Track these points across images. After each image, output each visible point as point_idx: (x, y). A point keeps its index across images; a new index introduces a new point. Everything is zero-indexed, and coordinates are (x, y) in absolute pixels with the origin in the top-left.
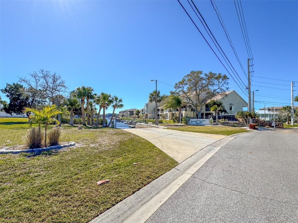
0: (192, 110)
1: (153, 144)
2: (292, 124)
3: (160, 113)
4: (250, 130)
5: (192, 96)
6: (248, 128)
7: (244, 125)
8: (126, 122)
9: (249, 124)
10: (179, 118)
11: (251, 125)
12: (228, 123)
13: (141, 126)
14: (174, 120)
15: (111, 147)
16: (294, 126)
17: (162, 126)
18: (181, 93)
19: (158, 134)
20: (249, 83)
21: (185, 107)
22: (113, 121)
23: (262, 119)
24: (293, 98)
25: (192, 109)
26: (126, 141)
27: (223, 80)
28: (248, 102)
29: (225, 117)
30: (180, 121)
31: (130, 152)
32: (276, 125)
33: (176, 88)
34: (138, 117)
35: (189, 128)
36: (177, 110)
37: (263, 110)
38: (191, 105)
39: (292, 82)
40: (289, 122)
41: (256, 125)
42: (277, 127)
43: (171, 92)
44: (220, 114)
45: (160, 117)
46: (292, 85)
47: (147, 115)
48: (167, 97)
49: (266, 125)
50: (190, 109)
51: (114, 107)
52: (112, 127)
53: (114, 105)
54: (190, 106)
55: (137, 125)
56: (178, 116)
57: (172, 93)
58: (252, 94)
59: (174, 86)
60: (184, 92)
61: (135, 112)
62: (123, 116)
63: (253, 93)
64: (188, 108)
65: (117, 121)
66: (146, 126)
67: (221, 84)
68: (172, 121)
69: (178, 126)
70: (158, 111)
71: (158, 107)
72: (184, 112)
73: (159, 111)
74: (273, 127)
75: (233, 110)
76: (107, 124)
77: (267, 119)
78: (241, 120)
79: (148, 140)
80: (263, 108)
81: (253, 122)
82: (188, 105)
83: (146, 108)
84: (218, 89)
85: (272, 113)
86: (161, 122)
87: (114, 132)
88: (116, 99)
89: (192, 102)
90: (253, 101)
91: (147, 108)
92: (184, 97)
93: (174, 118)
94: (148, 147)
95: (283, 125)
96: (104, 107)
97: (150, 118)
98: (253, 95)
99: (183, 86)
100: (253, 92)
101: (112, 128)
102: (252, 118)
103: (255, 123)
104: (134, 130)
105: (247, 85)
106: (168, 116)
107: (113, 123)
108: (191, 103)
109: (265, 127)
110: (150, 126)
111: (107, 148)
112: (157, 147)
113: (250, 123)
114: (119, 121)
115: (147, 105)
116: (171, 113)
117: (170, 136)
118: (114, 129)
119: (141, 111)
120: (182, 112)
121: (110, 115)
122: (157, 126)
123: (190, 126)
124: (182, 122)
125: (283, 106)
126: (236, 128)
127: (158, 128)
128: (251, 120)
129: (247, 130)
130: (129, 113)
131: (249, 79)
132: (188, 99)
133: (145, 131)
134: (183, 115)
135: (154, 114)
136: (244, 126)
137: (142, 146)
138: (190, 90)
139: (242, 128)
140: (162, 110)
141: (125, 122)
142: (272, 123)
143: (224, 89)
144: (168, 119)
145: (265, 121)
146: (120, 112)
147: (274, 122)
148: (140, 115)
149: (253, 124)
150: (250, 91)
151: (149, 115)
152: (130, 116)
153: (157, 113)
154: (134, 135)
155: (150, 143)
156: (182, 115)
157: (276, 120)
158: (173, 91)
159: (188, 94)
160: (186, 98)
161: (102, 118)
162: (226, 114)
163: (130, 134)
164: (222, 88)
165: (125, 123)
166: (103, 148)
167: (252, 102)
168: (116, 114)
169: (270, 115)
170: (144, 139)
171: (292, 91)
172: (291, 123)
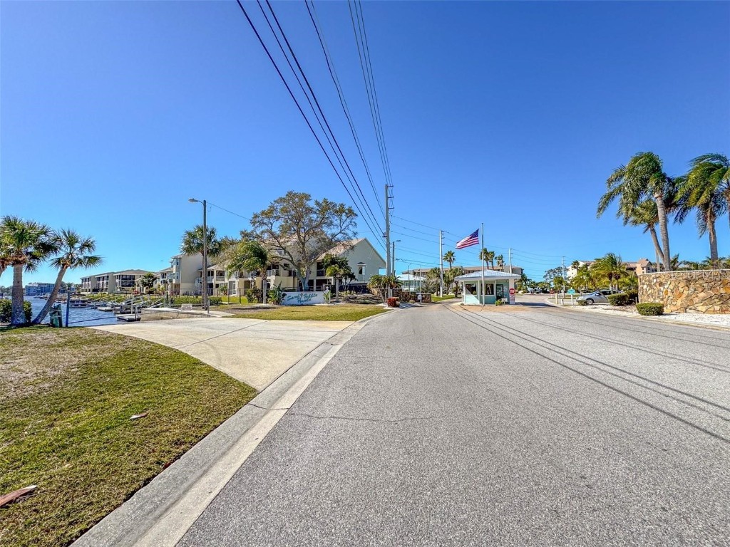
0: (290, 275)
1: (195, 356)
2: (441, 296)
3: (214, 281)
4: (389, 308)
5: (289, 243)
6: (385, 306)
7: (380, 300)
8: (107, 308)
9: (387, 298)
10: (262, 291)
11: (390, 299)
12: (356, 297)
13: (158, 315)
14: (249, 296)
15: (47, 385)
16: (444, 298)
17: (219, 310)
18: (266, 236)
19: (208, 330)
20: (388, 226)
21: (275, 267)
22: (59, 306)
23: (405, 289)
24: (442, 255)
25: (290, 272)
26: (106, 359)
27: (348, 217)
28: (386, 260)
29: (351, 288)
30: (265, 297)
31: (120, 388)
32: (423, 299)
33: (254, 223)
34: (151, 293)
35: (283, 312)
36: (258, 274)
37: (406, 273)
38: (287, 262)
39: (440, 231)
40: (437, 293)
41: (397, 300)
43: (242, 233)
44: (344, 280)
45: (215, 291)
46: (440, 236)
47: (177, 286)
48: (232, 243)
49: (410, 299)
50: (287, 272)
51: (63, 264)
52: (52, 325)
53: (59, 259)
54: (285, 265)
55: (147, 312)
56: (259, 286)
57: (245, 234)
58: (391, 246)
59: (251, 219)
60: (272, 234)
61: (138, 280)
62: (95, 290)
64: (281, 270)
65: (72, 304)
66: (175, 315)
67: (345, 225)
68: (245, 298)
69: (260, 310)
70: (209, 275)
71: (210, 266)
72: (272, 278)
73: (212, 275)
74: (419, 301)
75: (363, 274)
76: (28, 314)
77: (412, 289)
78: (375, 291)
79: (180, 350)
80: (406, 271)
81: (393, 295)
82: (282, 263)
83: (175, 267)
84: (340, 232)
85: (418, 279)
86: (217, 303)
87: (61, 340)
88: (72, 241)
89: (291, 256)
90: (393, 258)
91: (178, 269)
92: (273, 245)
93: (249, 291)
94: (179, 368)
95: (431, 298)
96: (16, 263)
97: (186, 294)
98: (394, 248)
99: (271, 221)
100: (394, 243)
101: (54, 326)
102: (392, 287)
104: (135, 328)
105: (385, 231)
106: (236, 286)
107: (56, 311)
108: (287, 259)
109: (408, 301)
110: (187, 313)
111: (29, 391)
112: (204, 364)
113: (389, 297)
114: (83, 304)
115: (178, 261)
116: (243, 280)
117: (240, 333)
118: (61, 331)
119: (160, 275)
120: (268, 278)
121: (41, 289)
122: (206, 312)
123: (285, 308)
124: (269, 299)
125: (430, 268)
126: (369, 305)
127: (209, 316)
128: (390, 291)
129: (384, 308)
130: (117, 281)
131: (387, 220)
132: (283, 251)
133: (170, 327)
134: (272, 286)
135: (197, 284)
136: (381, 303)
137: (160, 367)
138: (286, 232)
139: (378, 305)
140: (221, 274)
141: (105, 306)
143: (350, 234)
144: (237, 295)
145: (408, 293)
146: (84, 280)
148: (155, 286)
149: (394, 298)
150: (388, 241)
151: (184, 287)
152: (121, 289)
153: (206, 280)
154: (137, 340)
155: (186, 355)
156: (269, 285)
157: (423, 289)
158: (249, 231)
159: (282, 240)
160: (277, 248)
161: (10, 297)
162: (354, 282)
163: (123, 338)
164: (347, 231)
165: (104, 308)
166: (10, 394)
167: (391, 259)
168: (70, 285)
169: (415, 281)
170: (166, 348)
171: (441, 244)
172: (440, 293)
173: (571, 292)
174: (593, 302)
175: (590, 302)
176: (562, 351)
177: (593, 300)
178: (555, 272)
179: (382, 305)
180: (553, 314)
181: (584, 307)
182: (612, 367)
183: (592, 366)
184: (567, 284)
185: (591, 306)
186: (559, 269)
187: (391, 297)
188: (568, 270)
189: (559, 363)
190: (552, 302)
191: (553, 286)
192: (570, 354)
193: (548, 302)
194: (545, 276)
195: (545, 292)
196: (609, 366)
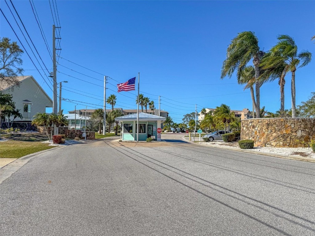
2: (104, 134)
4: (55, 145)
6: (52, 144)
7: (45, 137)
9: (53, 134)
11: (55, 137)
12: (20, 135)
16: (106, 136)
20: (55, 67)
23: (71, 127)
24: (105, 98)
27: (12, 53)
28: (53, 99)
29: (15, 125)
32: (87, 136)
37: (73, 113)
39: (105, 77)
40: (100, 131)
41: (63, 137)
42: (88, 138)
44: (7, 118)
46: (105, 81)
49: (76, 136)
63: (61, 85)
67: (9, 60)
74: (84, 138)
75: (29, 111)
77: (78, 127)
78: (41, 129)
80: (73, 110)
81: (59, 133)
84: (4, 68)
85: (83, 118)
90: (60, 98)
95: (94, 135)
98: (61, 88)
100: (61, 83)
102: (58, 125)
103: (61, 134)
105: (52, 71)
109: (74, 139)
113: (55, 134)
125: (95, 109)
126: (34, 143)
128: (56, 129)
129: (50, 145)
131: (54, 61)
136: (46, 140)
139: (43, 142)
142: (82, 133)
143: (15, 70)
145: (74, 130)
147: (85, 132)
149: (59, 135)
150: (55, 80)
157: (88, 128)
162: (18, 119)
164: (11, 67)
167: (58, 99)
169: (82, 121)
171: (105, 88)
172: (103, 132)
173: (200, 132)
174: (213, 140)
175: (211, 139)
176: (189, 176)
177: (213, 138)
178: (190, 116)
179: (48, 142)
180: (186, 148)
181: (208, 143)
182: (220, 187)
183: (208, 186)
184: (198, 126)
185: (212, 143)
186: (193, 114)
187: (57, 134)
188: (199, 115)
189: (187, 186)
190: (186, 139)
191: (188, 127)
192: (194, 178)
193: (184, 139)
194: (183, 119)
195: (183, 132)
196: (218, 186)
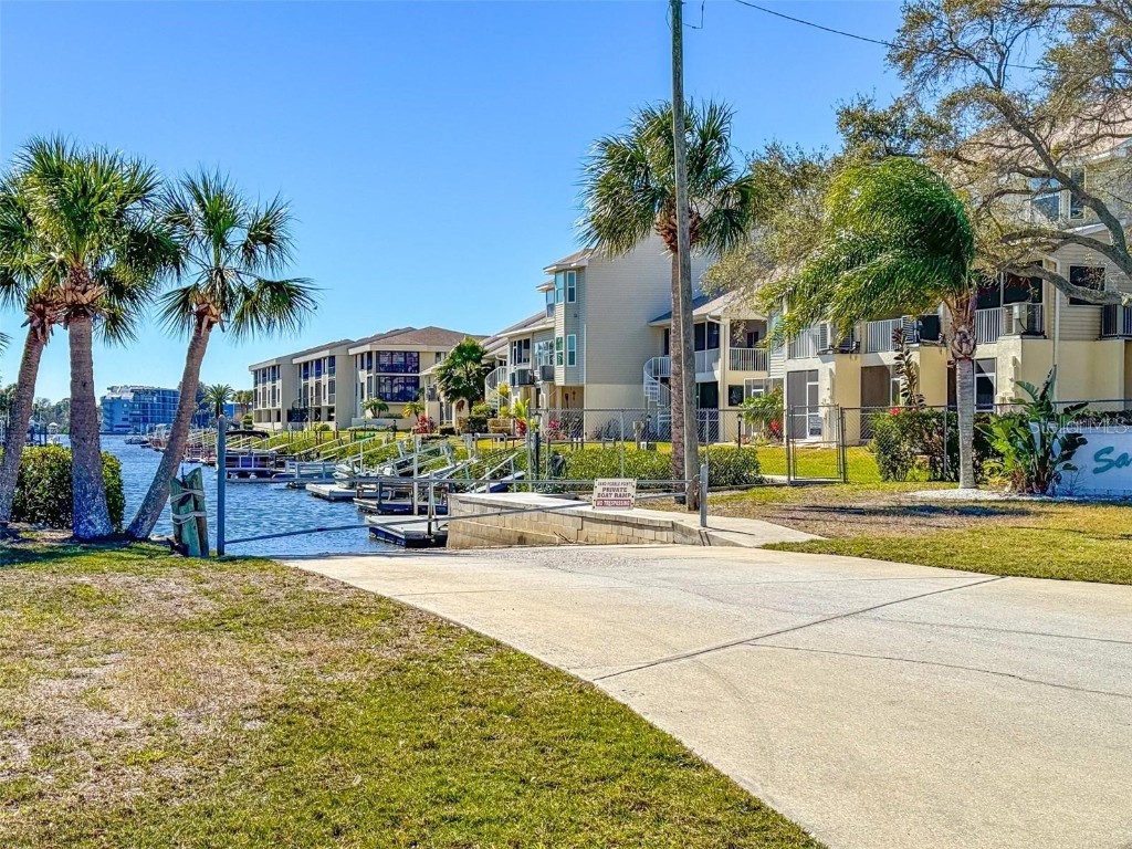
0: (1106, 329)
1: (660, 723)
3: (723, 371)
5: (1103, 150)
8: (339, 488)
10: (952, 421)
13: (509, 524)
14: (885, 447)
15: (178, 773)
17: (744, 513)
18: (970, 124)
19: (709, 606)
21: (1021, 287)
22: (195, 475)
25: (1108, 315)
26: (345, 693)
30: (967, 454)
31: (396, 822)
33: (905, 59)
34: (477, 426)
35: (1070, 538)
36: (930, 330)
38: (1091, 258)
43: (848, 117)
45: (728, 418)
47: (572, 395)
48: (803, 176)
50: (1088, 316)
51: (199, 312)
52: (180, 548)
53: (185, 291)
54: (1078, 274)
55: (468, 510)
56: (933, 393)
57: (866, 126)
59: (893, 37)
60: (1007, 109)
61: (430, 370)
62: (296, 416)
64: (1054, 301)
65: (236, 469)
66: (570, 527)
68: (864, 458)
69: (944, 520)
70: (700, 347)
71: (703, 300)
72: (1004, 353)
73: (714, 343)
76: (115, 509)
79: (600, 685)
82: (1060, 263)
83: (560, 310)
86: (737, 476)
87: (208, 605)
88: (217, 222)
89: (1112, 224)
91: (573, 319)
92: (1012, 167)
93: (885, 420)
94: (602, 765)
96: (77, 312)
97: (607, 433)
99: (1000, 36)
101: (184, 551)
104: (433, 577)
106: (824, 395)
107: (188, 495)
108: (1090, 242)
110: (618, 522)
111: (133, 788)
112: (701, 766)
114: (264, 470)
115: (573, 282)
116: (855, 363)
117: (850, 631)
118: (206, 569)
119: (506, 351)
120: (983, 351)
121: (146, 409)
122: (691, 520)
123: (1083, 515)
124: (989, 463)
127: (706, 540)
130: (363, 375)
132: (1064, 198)
133: (555, 578)
134: (1005, 389)
135: (649, 388)
137: (531, 754)
138: (1083, 87)
140: (751, 334)
141: (329, 477)
144: (826, 440)
146: (264, 373)
148: (491, 396)
151: (600, 400)
152: (379, 409)
153: (691, 366)
154: (444, 629)
155: (623, 713)
156: (986, 388)
158: (882, 106)
159: (1062, 136)
160: (1034, 184)
161: (65, 440)
163: (392, 612)
165: (325, 489)
166: (87, 788)
168: (220, 394)
170: (549, 675)
